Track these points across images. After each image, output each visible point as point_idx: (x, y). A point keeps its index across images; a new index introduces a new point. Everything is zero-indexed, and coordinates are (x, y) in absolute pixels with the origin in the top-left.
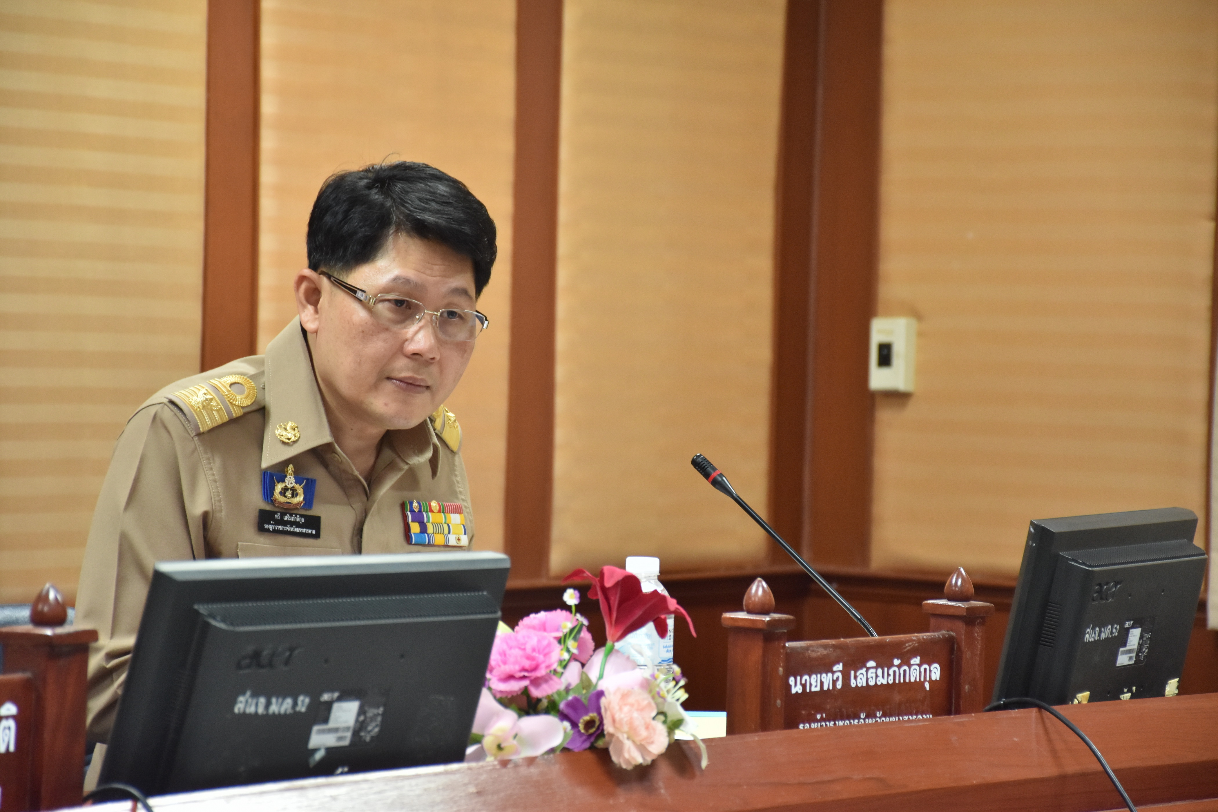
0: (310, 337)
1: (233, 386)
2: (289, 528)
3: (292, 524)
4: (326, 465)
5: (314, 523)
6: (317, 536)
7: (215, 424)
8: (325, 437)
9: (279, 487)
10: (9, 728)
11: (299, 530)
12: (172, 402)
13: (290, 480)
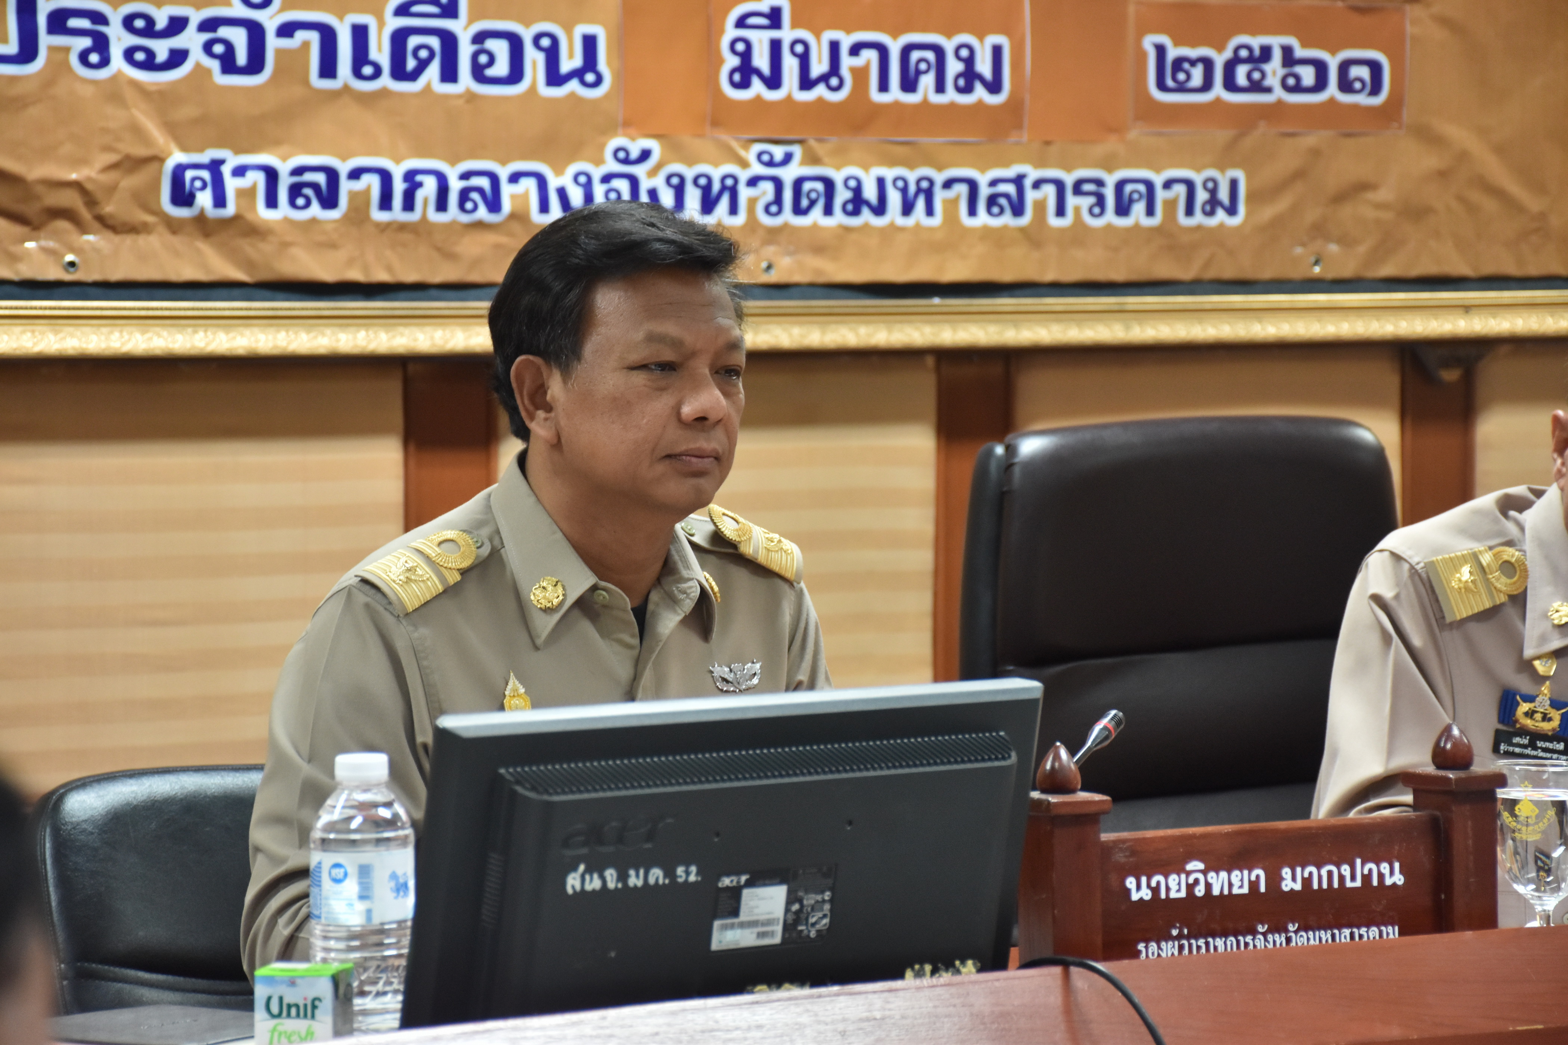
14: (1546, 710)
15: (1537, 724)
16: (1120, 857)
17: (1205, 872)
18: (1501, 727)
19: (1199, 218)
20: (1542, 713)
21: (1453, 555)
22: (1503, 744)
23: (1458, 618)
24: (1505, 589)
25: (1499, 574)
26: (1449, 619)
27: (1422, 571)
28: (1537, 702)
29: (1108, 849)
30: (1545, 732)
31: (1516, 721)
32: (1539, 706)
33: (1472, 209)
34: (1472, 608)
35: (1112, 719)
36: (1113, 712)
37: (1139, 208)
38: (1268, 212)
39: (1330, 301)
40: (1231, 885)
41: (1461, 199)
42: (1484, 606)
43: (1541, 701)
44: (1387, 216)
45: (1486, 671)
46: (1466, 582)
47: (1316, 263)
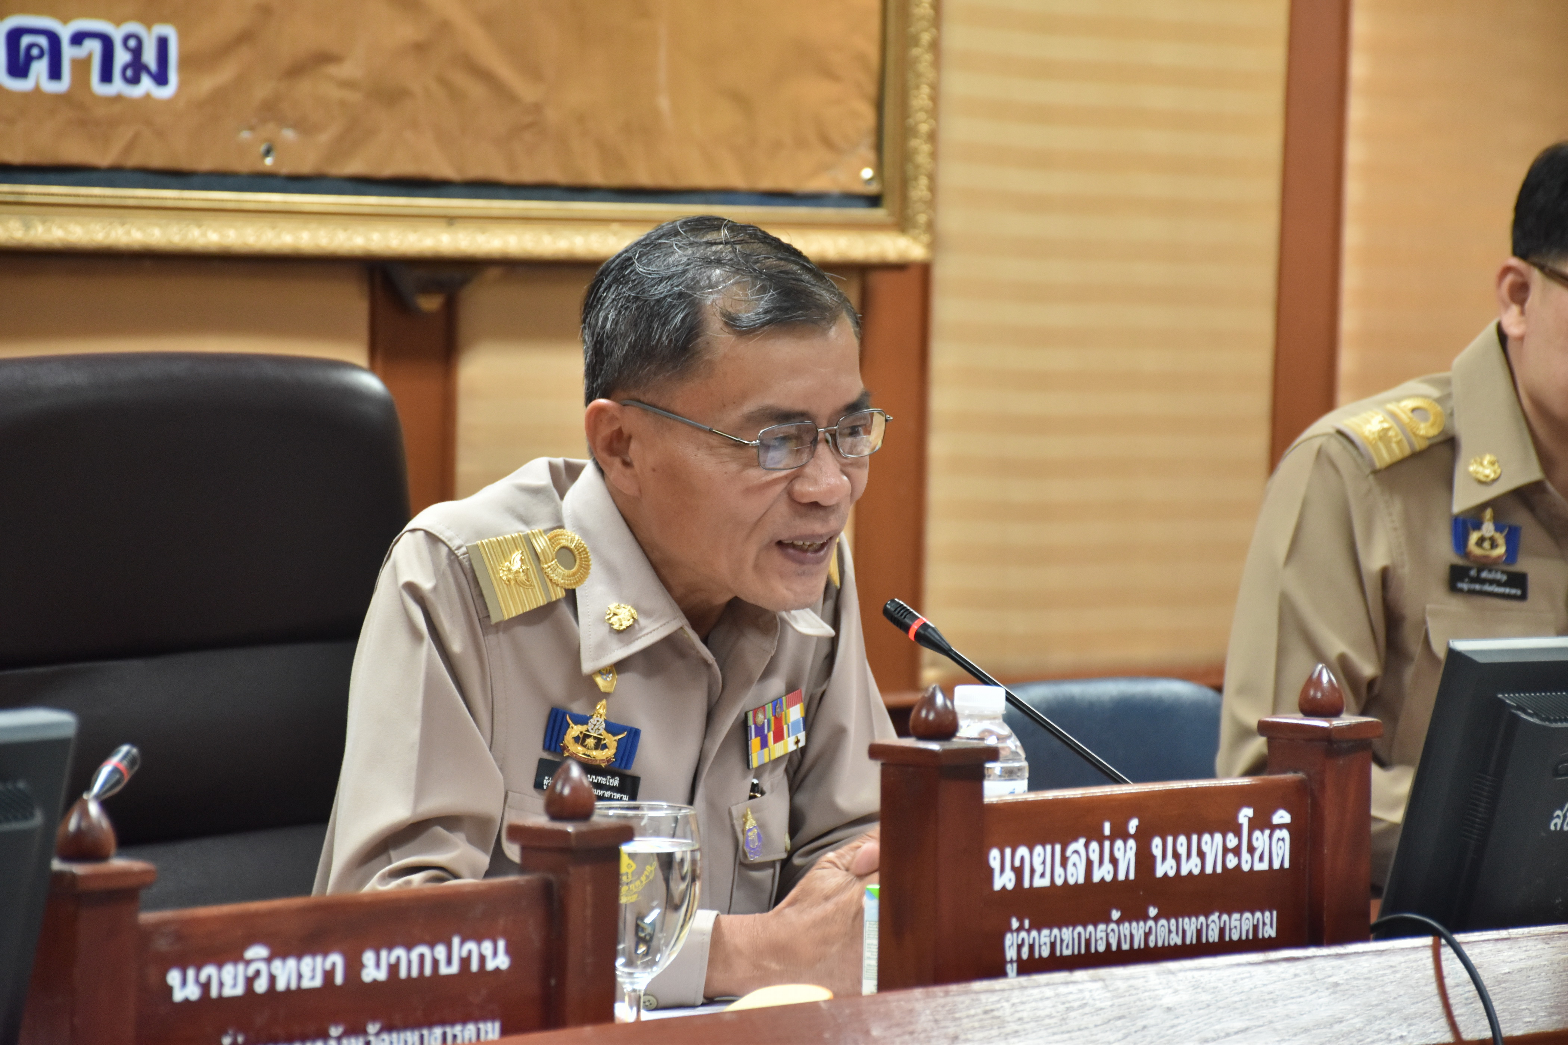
0: (1512, 346)
1: (1416, 413)
2: (1487, 588)
3: (1492, 582)
4: (1531, 508)
5: (1518, 581)
6: (1523, 597)
7: (1395, 459)
8: (1533, 473)
9: (1474, 537)
10: (1283, 840)
11: (1501, 590)
12: (1340, 433)
13: (1488, 529)
14: (600, 735)
15: (588, 753)
16: (162, 944)
17: (269, 960)
18: (546, 756)
19: (118, 86)
20: (595, 738)
21: (500, 538)
22: (547, 778)
23: (506, 618)
24: (562, 581)
25: (555, 562)
26: (494, 619)
27: (464, 558)
28: (590, 724)
29: (147, 934)
30: (597, 763)
31: (565, 748)
32: (592, 729)
33: (455, 95)
34: (523, 605)
35: (124, 757)
36: (125, 749)
37: (40, 68)
38: (207, 84)
39: (286, 203)
40: (300, 977)
41: (443, 82)
42: (537, 604)
43: (595, 723)
44: (354, 97)
45: (535, 685)
46: (517, 572)
47: (268, 152)
